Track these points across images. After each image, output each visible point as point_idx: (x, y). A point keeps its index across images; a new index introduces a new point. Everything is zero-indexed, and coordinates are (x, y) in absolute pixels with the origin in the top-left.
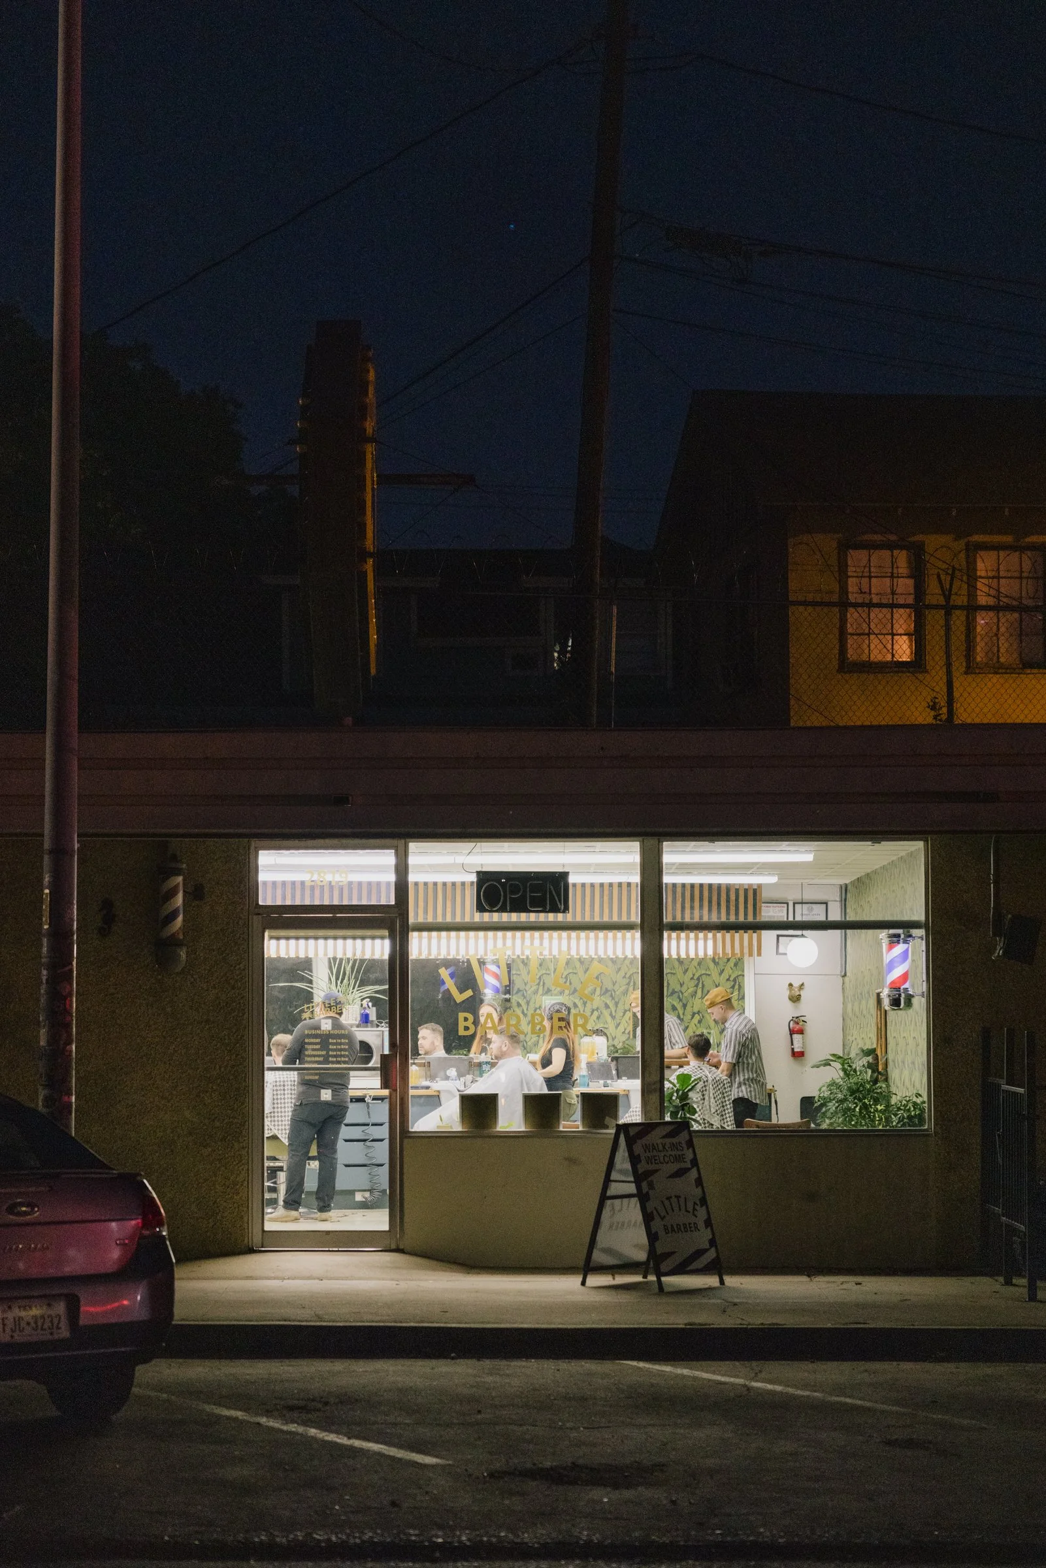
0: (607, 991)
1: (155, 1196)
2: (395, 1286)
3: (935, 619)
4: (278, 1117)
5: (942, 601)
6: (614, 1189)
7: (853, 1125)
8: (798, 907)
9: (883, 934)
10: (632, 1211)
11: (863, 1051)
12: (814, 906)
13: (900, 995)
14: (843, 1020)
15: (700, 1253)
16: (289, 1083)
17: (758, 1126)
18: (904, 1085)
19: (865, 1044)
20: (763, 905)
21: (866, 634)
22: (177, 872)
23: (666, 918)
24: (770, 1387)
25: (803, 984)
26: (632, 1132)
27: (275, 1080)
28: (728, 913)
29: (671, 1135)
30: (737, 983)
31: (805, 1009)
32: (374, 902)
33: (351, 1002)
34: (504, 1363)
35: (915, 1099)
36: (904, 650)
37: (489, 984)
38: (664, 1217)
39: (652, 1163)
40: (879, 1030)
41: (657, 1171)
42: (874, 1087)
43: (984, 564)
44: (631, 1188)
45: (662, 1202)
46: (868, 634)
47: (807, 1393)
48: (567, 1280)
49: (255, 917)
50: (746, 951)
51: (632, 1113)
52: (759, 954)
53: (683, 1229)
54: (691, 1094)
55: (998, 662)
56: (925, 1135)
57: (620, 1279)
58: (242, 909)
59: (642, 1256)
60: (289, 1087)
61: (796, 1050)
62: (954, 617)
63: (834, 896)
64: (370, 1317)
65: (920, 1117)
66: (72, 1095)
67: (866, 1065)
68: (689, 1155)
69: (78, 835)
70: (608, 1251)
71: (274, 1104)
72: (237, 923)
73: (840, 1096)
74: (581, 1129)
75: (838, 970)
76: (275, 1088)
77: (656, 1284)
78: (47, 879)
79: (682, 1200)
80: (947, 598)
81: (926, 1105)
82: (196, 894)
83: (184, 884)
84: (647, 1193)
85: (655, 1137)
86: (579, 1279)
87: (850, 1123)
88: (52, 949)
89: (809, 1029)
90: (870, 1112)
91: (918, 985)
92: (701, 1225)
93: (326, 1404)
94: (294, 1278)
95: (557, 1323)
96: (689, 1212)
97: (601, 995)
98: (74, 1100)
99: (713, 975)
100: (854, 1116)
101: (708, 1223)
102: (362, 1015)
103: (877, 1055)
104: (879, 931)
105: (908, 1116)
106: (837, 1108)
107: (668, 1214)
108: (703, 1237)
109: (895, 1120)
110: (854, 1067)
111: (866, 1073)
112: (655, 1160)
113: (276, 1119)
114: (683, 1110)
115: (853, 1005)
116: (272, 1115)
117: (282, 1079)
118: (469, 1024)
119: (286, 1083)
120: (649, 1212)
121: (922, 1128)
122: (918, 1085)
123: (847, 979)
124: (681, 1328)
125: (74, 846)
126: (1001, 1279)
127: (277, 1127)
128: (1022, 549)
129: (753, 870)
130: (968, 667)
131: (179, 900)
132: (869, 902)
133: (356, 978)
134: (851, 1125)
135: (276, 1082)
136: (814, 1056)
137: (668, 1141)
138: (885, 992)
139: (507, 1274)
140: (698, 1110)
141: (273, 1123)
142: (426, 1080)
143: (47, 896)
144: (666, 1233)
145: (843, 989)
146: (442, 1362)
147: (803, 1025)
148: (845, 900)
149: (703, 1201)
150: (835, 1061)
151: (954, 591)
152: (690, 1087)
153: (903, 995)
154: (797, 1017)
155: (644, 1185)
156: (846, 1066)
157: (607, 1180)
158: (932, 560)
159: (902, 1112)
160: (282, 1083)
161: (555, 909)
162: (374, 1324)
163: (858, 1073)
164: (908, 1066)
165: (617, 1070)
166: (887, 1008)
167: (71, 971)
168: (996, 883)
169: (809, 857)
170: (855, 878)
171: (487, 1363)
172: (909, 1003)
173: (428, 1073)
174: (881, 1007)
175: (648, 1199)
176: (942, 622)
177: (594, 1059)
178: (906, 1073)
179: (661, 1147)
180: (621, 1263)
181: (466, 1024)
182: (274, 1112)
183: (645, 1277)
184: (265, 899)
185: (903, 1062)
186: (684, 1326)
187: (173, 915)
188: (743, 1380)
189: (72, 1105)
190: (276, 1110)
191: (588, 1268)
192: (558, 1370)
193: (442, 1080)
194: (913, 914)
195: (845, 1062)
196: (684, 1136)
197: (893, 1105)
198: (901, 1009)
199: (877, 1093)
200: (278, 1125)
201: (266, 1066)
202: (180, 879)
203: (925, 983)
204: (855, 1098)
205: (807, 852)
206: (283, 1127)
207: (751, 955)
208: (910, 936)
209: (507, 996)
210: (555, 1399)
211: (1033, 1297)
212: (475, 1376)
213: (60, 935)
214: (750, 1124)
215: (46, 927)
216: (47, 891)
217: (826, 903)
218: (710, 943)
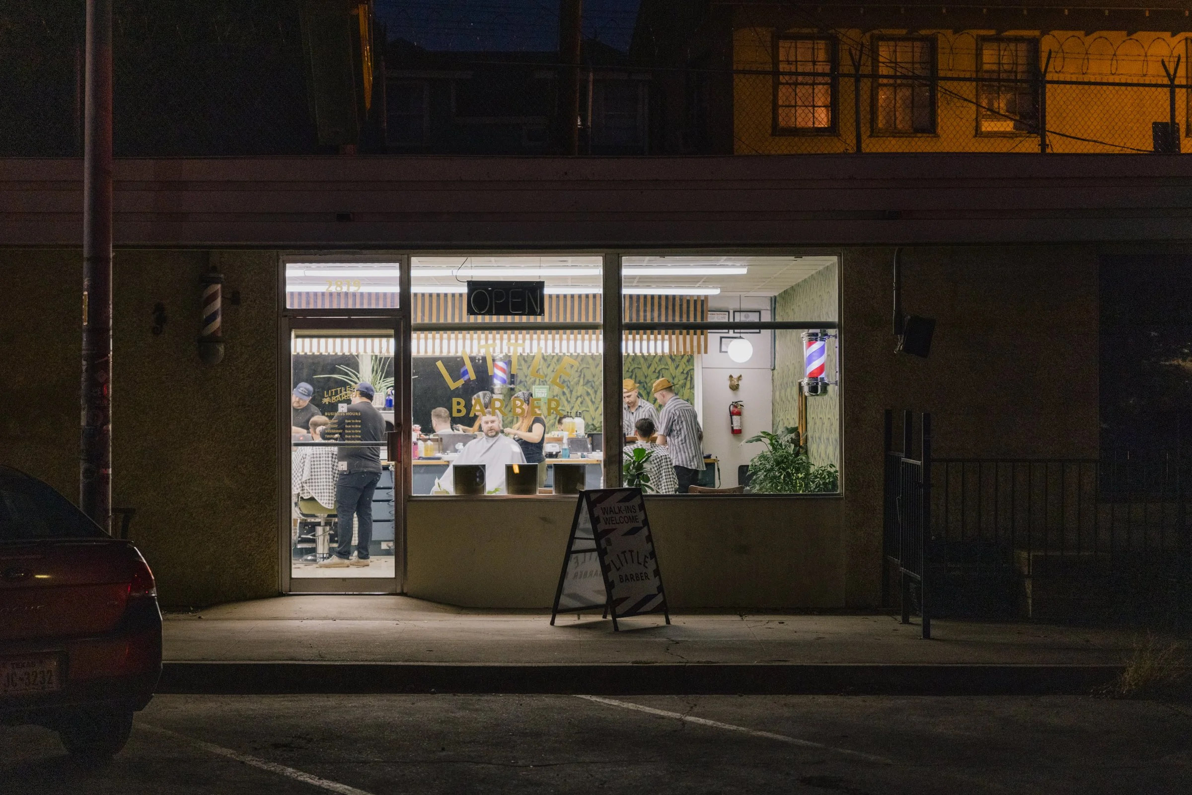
0: (588, 382)
1: (145, 561)
2: (395, 625)
3: (846, 85)
4: (315, 482)
5: (853, 71)
6: (578, 545)
7: (779, 491)
8: (736, 313)
9: (804, 333)
10: (593, 563)
11: (787, 429)
12: (749, 314)
13: (817, 384)
14: (773, 404)
15: (649, 598)
16: (324, 455)
17: (700, 492)
18: (820, 457)
19: (790, 424)
20: (709, 313)
21: (793, 106)
22: (216, 281)
23: (624, 320)
24: (702, 721)
25: (741, 376)
26: (593, 497)
27: (312, 453)
28: (681, 316)
29: (626, 499)
30: (689, 376)
31: (743, 395)
32: (381, 307)
33: (378, 390)
34: (476, 698)
35: (829, 469)
36: (822, 118)
37: (499, 376)
38: (620, 568)
39: (609, 524)
40: (800, 412)
41: (614, 529)
42: (796, 459)
43: (884, 52)
44: (592, 544)
45: (618, 555)
46: (795, 106)
47: (734, 727)
48: (540, 619)
49: (282, 318)
50: (695, 349)
51: (596, 482)
52: (706, 352)
53: (635, 578)
54: (645, 465)
55: (895, 127)
56: (838, 499)
57: (584, 619)
58: (272, 312)
59: (602, 599)
60: (324, 459)
61: (735, 428)
62: (862, 84)
63: (766, 306)
64: (364, 656)
65: (834, 484)
66: (109, 468)
67: (790, 440)
68: (641, 516)
69: (113, 246)
70: (574, 596)
71: (312, 472)
72: (268, 323)
73: (768, 466)
74: (554, 494)
75: (769, 365)
76: (312, 460)
77: (612, 624)
78: (86, 282)
79: (634, 554)
80: (857, 68)
81: (838, 474)
82: (233, 299)
83: (223, 292)
84: (606, 548)
85: (612, 502)
86: (549, 619)
87: (776, 488)
88: (90, 342)
89: (745, 412)
90: (793, 480)
91: (832, 375)
92: (651, 574)
93: (310, 740)
94: (313, 619)
95: (524, 661)
96: (641, 564)
97: (583, 385)
98: (110, 472)
99: (671, 369)
100: (780, 483)
101: (657, 573)
102: (387, 400)
103: (799, 432)
104: (800, 330)
105: (824, 483)
106: (765, 476)
107: (623, 566)
108: (651, 585)
109: (813, 486)
110: (780, 442)
111: (790, 446)
112: (612, 521)
113: (314, 484)
114: (638, 478)
115: (780, 393)
116: (310, 481)
117: (318, 452)
118: (461, 407)
119: (321, 456)
120: (606, 564)
121: (835, 493)
122: (831, 457)
123: (775, 372)
124: (629, 666)
125: (109, 254)
126: (900, 618)
127: (314, 491)
128: (914, 40)
129: (699, 283)
130: (872, 131)
131: (218, 304)
132: (793, 309)
133: (382, 371)
134: (778, 490)
135: (313, 454)
136: (749, 433)
137: (623, 505)
138: (805, 381)
139: (492, 614)
140: (651, 478)
141: (311, 488)
142: (439, 452)
143: (85, 297)
144: (621, 582)
145: (773, 380)
146: (422, 696)
147: (740, 408)
148: (775, 309)
149: (653, 555)
150: (765, 437)
151: (862, 63)
152: (644, 460)
153: (820, 384)
154: (736, 402)
155: (603, 542)
156: (774, 441)
157: (572, 538)
158: (844, 39)
159: (819, 479)
160: (318, 456)
161: (532, 313)
162: (366, 663)
163: (784, 447)
164: (824, 441)
165: (592, 444)
166: (807, 394)
167: (107, 362)
168: (898, 289)
169: (743, 271)
170: (784, 290)
171: (461, 697)
172: (825, 390)
173: (441, 447)
174: (802, 394)
175: (606, 553)
176: (853, 88)
177: (574, 435)
178: (822, 447)
179: (617, 510)
180: (584, 606)
181: (459, 407)
182: (312, 479)
183: (605, 617)
184: (292, 304)
185: (820, 438)
186: (631, 664)
187: (213, 317)
188: (679, 714)
189: (108, 478)
190: (313, 477)
191: (556, 610)
192: (521, 705)
193: (451, 452)
194: (829, 317)
195: (773, 438)
196: (636, 501)
197: (811, 474)
198: (818, 395)
199: (798, 464)
200: (315, 489)
201: (293, 442)
202: (219, 286)
203: (838, 374)
204: (780, 468)
205: (741, 266)
206: (319, 491)
207: (699, 352)
208: (826, 335)
209: (512, 386)
210: (513, 735)
211: (926, 635)
212: (447, 711)
213: (98, 331)
214: (694, 490)
215: (85, 324)
216: (86, 293)
217: (759, 312)
218: (667, 343)
